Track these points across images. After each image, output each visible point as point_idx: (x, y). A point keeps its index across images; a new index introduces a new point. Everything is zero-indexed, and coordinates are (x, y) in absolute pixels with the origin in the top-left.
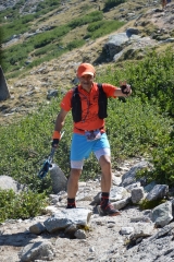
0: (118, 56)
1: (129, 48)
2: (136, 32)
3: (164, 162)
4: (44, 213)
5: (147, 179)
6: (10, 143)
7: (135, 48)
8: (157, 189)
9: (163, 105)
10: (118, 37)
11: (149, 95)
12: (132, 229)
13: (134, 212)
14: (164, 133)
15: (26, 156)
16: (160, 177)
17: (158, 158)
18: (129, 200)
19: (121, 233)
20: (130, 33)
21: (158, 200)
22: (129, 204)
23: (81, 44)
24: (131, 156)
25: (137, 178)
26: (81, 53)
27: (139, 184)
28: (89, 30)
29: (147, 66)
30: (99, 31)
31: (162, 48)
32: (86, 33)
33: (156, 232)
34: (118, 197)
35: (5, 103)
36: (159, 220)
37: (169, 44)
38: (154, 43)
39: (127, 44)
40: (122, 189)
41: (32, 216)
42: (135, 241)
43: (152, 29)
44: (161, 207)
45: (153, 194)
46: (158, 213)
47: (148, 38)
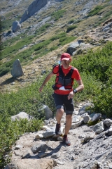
0: (74, 53)
1: (80, 49)
2: (82, 41)
3: (99, 103)
4: (42, 129)
5: (91, 111)
6: (25, 96)
7: (82, 49)
8: (96, 116)
9: (97, 75)
10: (74, 44)
11: (90, 71)
12: (84, 135)
13: (85, 127)
14: (98, 89)
15: (33, 102)
16: (97, 110)
17: (96, 101)
18: (83, 122)
19: (79, 137)
20: (80, 42)
21: (96, 121)
22: (83, 124)
23: (56, 48)
24: (83, 101)
25: (86, 111)
26: (57, 52)
27: (87, 114)
28: (60, 41)
29: (88, 57)
30: (65, 41)
31: (95, 49)
32: (59, 43)
33: (96, 136)
34: (77, 120)
35: (22, 78)
36: (97, 130)
37: (98, 47)
38: (91, 46)
39: (78, 47)
40: (79, 116)
41: (36, 131)
42: (86, 141)
43: (90, 40)
44: (98, 124)
45: (94, 118)
46: (97, 127)
47: (88, 44)
